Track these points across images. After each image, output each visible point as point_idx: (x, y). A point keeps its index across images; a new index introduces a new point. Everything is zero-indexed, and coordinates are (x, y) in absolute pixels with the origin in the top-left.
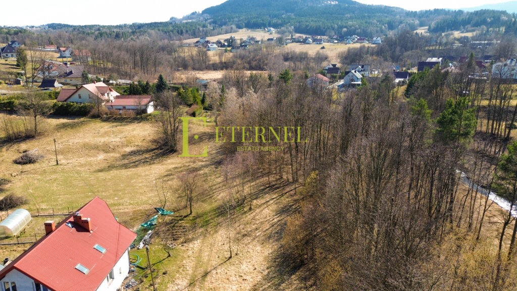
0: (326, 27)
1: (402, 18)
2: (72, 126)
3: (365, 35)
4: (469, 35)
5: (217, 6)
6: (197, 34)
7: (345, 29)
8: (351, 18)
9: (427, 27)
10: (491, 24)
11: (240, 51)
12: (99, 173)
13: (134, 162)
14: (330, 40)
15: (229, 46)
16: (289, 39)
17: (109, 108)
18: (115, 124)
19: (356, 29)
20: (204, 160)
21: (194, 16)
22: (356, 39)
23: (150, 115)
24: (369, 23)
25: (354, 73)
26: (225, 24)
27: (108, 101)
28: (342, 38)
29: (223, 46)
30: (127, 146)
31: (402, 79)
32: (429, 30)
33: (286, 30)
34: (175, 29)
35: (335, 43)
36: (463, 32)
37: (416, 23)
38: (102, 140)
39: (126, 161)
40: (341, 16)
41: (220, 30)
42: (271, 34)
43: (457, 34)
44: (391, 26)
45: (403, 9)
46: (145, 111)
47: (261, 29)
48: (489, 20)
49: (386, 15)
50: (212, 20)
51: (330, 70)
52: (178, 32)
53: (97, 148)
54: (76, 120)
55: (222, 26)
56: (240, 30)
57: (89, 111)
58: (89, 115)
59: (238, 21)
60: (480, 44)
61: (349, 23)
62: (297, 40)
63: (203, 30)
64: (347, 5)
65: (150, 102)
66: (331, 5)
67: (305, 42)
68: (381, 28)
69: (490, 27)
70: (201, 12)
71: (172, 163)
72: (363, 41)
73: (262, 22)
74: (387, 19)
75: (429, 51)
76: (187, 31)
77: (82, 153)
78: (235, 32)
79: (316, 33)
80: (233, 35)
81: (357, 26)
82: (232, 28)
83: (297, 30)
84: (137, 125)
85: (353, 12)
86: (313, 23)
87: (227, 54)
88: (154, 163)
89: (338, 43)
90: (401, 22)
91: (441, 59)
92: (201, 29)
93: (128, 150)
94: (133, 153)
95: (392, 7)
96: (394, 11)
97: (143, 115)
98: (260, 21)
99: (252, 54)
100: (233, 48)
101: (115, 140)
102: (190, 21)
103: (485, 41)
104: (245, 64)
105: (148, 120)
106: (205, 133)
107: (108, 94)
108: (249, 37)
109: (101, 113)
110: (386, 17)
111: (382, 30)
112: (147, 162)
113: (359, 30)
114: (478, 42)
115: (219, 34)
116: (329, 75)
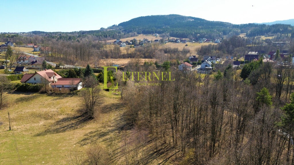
0: (188, 34)
1: (231, 29)
2: (27, 100)
3: (210, 38)
4: (270, 38)
5: (127, 22)
6: (115, 37)
7: (199, 35)
8: (202, 29)
9: (246, 34)
10: (282, 32)
11: (139, 47)
12: (37, 137)
13: (64, 127)
14: (191, 41)
15: (132, 44)
16: (167, 40)
17: (53, 87)
18: (56, 98)
19: (205, 34)
20: (112, 125)
21: (114, 27)
22: (205, 40)
23: (79, 91)
24: (212, 31)
25: (207, 62)
26: (131, 31)
27: (53, 82)
28: (197, 40)
29: (130, 44)
30: (61, 114)
31: (237, 66)
32: (247, 35)
33: (165, 35)
34: (103, 34)
35: (193, 42)
36: (266, 36)
37: (239, 31)
38: (45, 110)
39: (58, 127)
40: (196, 27)
41: (128, 35)
42: (157, 37)
43: (263, 38)
44: (225, 33)
45: (230, 24)
46: (76, 89)
47: (151, 34)
48: (281, 30)
49: (221, 27)
50: (124, 29)
51: (192, 59)
52: (104, 36)
53: (40, 116)
54: (30, 95)
55: (129, 33)
56: (139, 35)
57: (40, 89)
58: (40, 92)
59: (139, 30)
60: (278, 44)
61: (201, 31)
62: (171, 41)
63: (118, 35)
64: (199, 21)
65: (79, 83)
66: (190, 21)
67: (176, 41)
68: (219, 34)
69: (283, 34)
70: (118, 25)
71: (90, 128)
72: (209, 41)
73: (151, 30)
74: (222, 29)
75: (249, 48)
76: (109, 36)
77: (29, 120)
78: (136, 36)
79: (182, 37)
80: (135, 38)
81: (206, 33)
82: (135, 34)
83: (172, 35)
84: (70, 98)
85: (203, 25)
86: (180, 31)
87: (131, 49)
88: (77, 128)
89: (195, 42)
90: (230, 31)
91: (257, 52)
92: (117, 34)
93: (61, 117)
94: (64, 120)
95: (225, 23)
96: (226, 25)
97: (74, 91)
98: (150, 30)
99: (146, 49)
100: (135, 45)
101: (53, 110)
102: (112, 30)
103: (281, 41)
104: (142, 55)
105: (77, 94)
106: (113, 104)
107: (54, 77)
108: (144, 39)
109: (47, 90)
110: (222, 28)
111: (220, 35)
112: (73, 127)
113: (207, 35)
114: (277, 42)
115: (128, 37)
116: (191, 62)
